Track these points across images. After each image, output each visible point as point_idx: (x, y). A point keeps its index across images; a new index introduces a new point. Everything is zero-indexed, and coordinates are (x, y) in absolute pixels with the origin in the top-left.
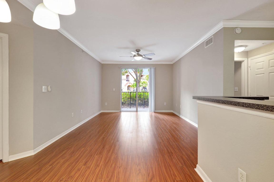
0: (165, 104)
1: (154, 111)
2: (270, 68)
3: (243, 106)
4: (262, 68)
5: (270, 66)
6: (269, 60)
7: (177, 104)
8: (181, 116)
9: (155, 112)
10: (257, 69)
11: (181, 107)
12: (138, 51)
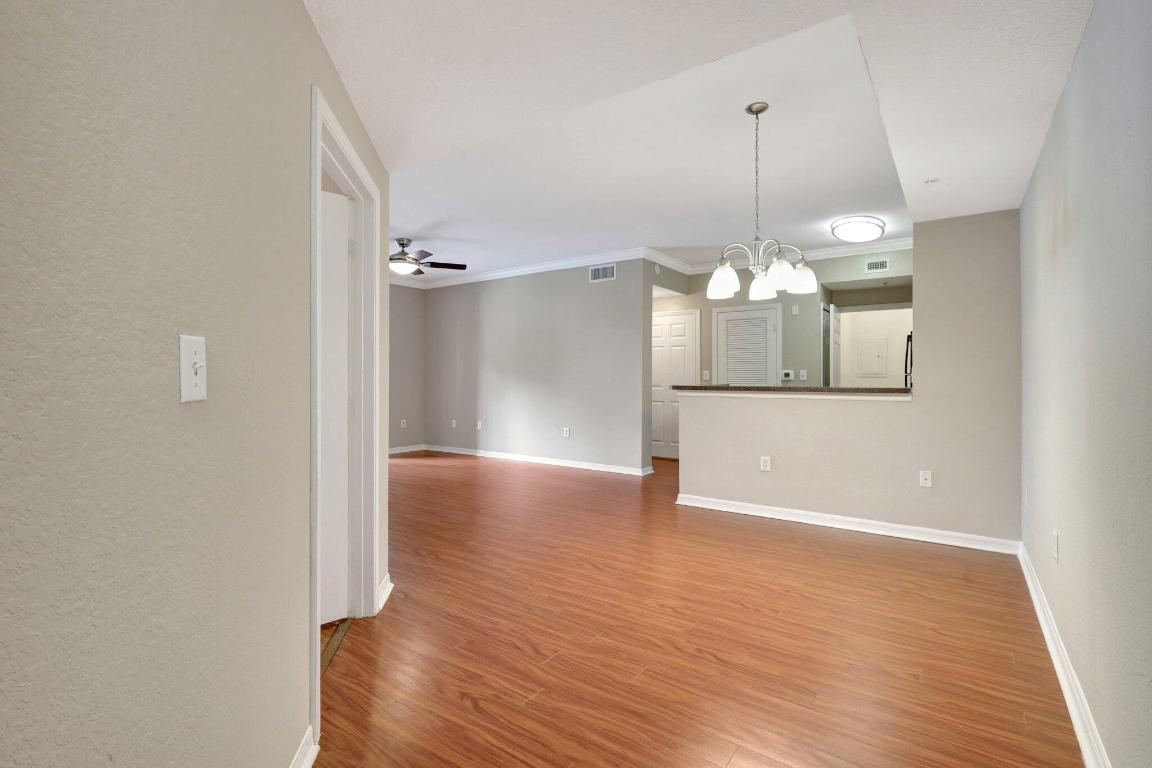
0: (402, 424)
2: (672, 338)
4: (661, 337)
5: (673, 334)
6: (671, 324)
7: (454, 422)
8: (481, 453)
11: (479, 427)
12: (404, 242)
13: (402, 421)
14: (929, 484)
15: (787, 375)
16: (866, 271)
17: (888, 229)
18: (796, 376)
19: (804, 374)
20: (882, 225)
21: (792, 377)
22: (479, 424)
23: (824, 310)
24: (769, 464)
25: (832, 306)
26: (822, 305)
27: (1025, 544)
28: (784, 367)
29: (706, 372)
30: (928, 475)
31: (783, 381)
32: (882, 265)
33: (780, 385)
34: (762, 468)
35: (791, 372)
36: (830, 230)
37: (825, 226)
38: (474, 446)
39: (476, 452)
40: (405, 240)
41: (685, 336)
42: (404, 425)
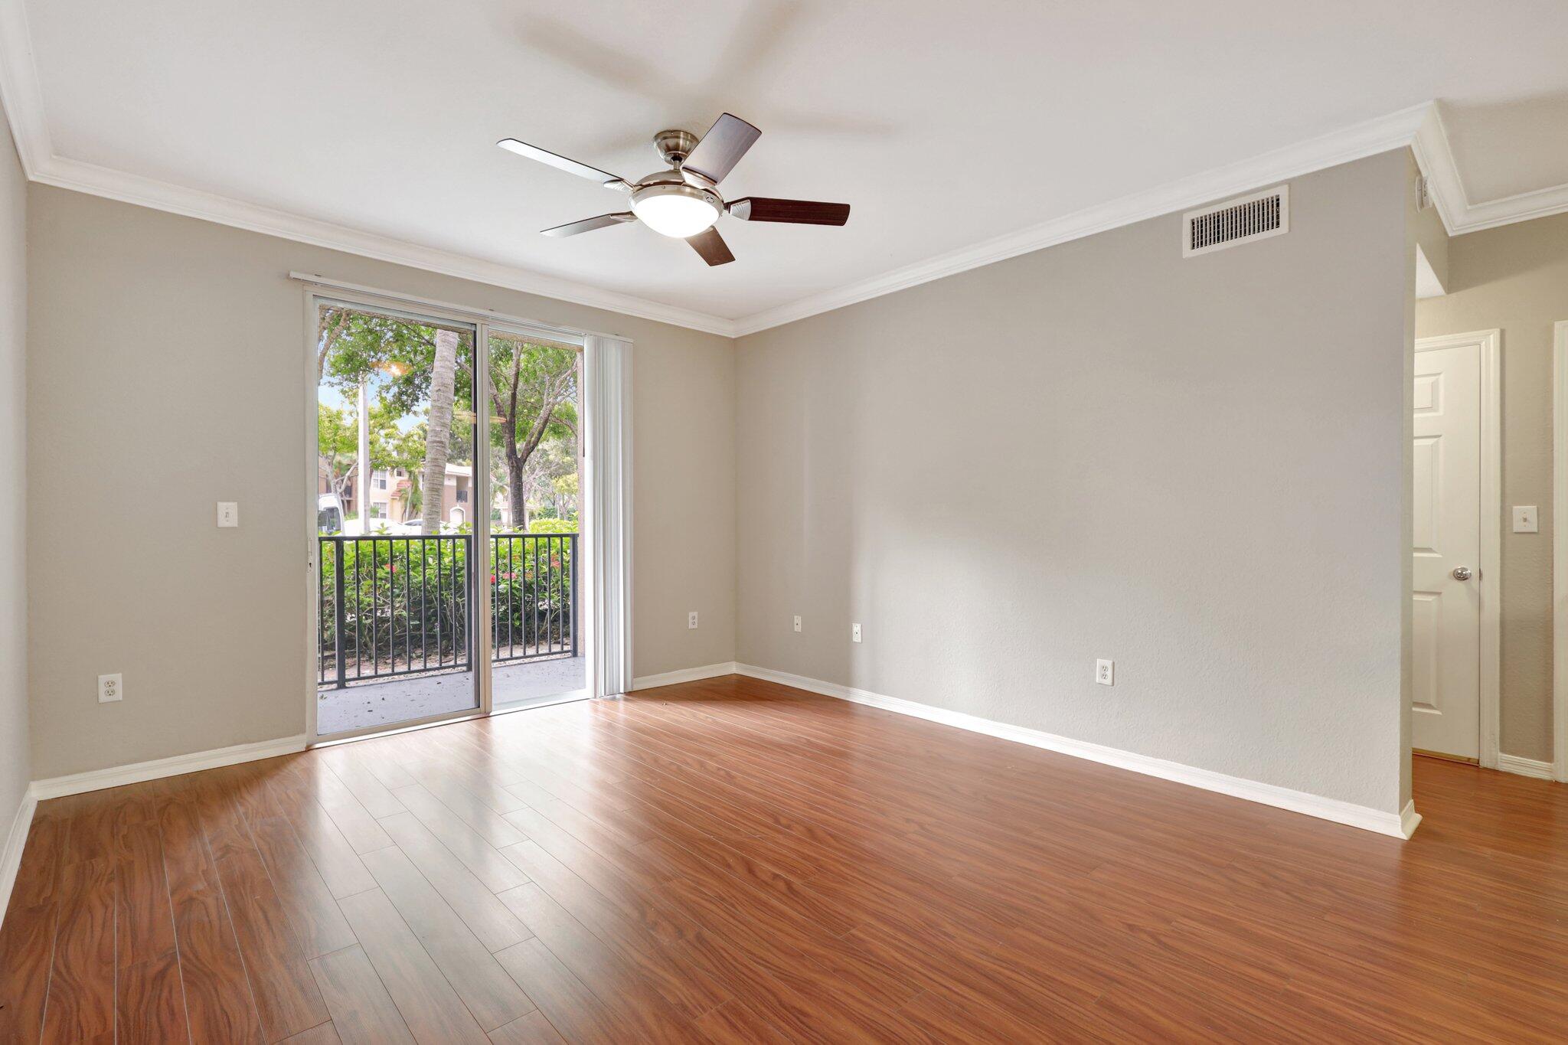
0: (691, 621)
1: (631, 691)
8: (861, 697)
11: (857, 638)
12: (681, 142)
13: (691, 614)
22: (857, 628)
38: (846, 678)
39: (848, 692)
40: (682, 135)
41: (1435, 411)
42: (694, 623)
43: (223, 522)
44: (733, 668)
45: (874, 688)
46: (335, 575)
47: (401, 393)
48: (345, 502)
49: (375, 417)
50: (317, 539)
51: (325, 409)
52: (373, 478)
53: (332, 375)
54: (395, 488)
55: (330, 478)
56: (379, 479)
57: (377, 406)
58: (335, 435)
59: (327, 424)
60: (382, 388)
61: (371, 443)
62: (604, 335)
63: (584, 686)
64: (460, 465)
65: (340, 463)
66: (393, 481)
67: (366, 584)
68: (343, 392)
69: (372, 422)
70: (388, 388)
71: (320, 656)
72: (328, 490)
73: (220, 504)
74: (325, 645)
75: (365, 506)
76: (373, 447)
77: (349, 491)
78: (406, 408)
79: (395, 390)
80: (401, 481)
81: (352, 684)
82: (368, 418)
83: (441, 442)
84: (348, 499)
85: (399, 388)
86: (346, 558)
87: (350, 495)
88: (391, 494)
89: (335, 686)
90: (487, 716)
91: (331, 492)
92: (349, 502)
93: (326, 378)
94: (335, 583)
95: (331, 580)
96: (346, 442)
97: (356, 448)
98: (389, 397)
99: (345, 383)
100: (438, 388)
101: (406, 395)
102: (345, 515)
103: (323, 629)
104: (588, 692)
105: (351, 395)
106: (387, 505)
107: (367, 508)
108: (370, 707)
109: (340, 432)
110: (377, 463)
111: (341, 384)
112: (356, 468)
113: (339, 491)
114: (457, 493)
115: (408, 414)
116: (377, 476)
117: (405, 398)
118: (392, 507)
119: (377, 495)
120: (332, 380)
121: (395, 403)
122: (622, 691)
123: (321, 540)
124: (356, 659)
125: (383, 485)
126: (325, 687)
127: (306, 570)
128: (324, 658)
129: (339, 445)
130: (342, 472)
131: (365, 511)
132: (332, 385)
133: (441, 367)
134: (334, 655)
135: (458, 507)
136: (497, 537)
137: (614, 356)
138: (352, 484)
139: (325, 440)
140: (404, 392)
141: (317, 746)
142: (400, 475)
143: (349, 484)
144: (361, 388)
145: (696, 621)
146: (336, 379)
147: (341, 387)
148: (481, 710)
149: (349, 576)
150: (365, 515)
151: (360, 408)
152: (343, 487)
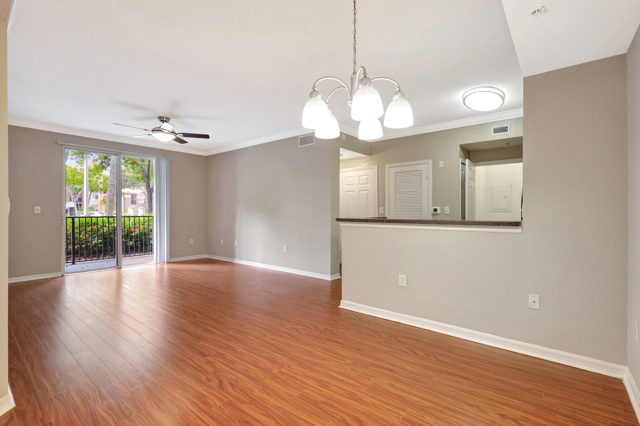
0: (191, 241)
1: (168, 261)
2: (360, 186)
3: (408, 223)
4: (352, 185)
5: (360, 183)
6: (359, 176)
7: (222, 240)
8: (237, 261)
9: (168, 263)
10: (347, 185)
11: (236, 245)
12: (164, 119)
13: (191, 240)
14: (537, 306)
15: (435, 210)
16: (492, 134)
17: (508, 99)
18: (442, 210)
19: (447, 209)
20: (502, 94)
21: (439, 211)
22: (236, 241)
23: (462, 163)
24: (405, 282)
25: (467, 161)
26: (460, 160)
27: (631, 370)
28: (433, 205)
29: (381, 208)
30: (537, 298)
31: (433, 215)
32: (504, 129)
33: (430, 218)
34: (400, 284)
35: (439, 208)
36: (462, 100)
37: (458, 97)
38: (233, 257)
39: (234, 260)
40: (165, 118)
41: (368, 184)
42: (192, 242)
43: (36, 212)
44: (206, 256)
45: (240, 258)
46: (71, 230)
47: (102, 162)
48: (79, 205)
49: (91, 171)
50: (65, 218)
51: (70, 168)
52: (92, 194)
53: (72, 155)
54: (102, 199)
55: (71, 195)
56: (95, 195)
57: (92, 167)
58: (74, 178)
59: (70, 173)
60: (94, 160)
61: (90, 181)
62: (159, 157)
63: (153, 261)
64: (133, 189)
65: (76, 188)
66: (101, 196)
67: (83, 233)
68: (77, 162)
69: (90, 173)
70: (97, 160)
71: (66, 257)
72: (71, 200)
73: (35, 207)
74: (68, 253)
75: (87, 206)
76: (91, 183)
77: (80, 200)
78: (104, 168)
79: (100, 161)
80: (105, 195)
81: (77, 263)
82: (88, 171)
83: (114, 185)
84: (81, 203)
85: (101, 160)
86: (75, 224)
87: (81, 201)
88: (100, 201)
89: (71, 263)
90: (120, 268)
91: (71, 201)
92: (80, 205)
93: (69, 157)
94: (72, 232)
95: (70, 231)
96: (78, 181)
97: (83, 183)
98: (98, 163)
99: (78, 158)
100: (112, 166)
101: (105, 163)
102: (78, 210)
103: (67, 248)
104: (155, 262)
105: (81, 163)
106: (99, 206)
107: (88, 207)
108: (83, 268)
109: (76, 177)
110: (93, 189)
111: (76, 159)
112: (83, 191)
113: (75, 200)
114: (132, 201)
115: (105, 170)
116: (94, 194)
117: (104, 164)
118: (101, 206)
119: (93, 201)
120: (72, 157)
121: (100, 166)
122: (166, 262)
123: (66, 218)
124: (79, 258)
125: (97, 197)
126: (68, 264)
127: (62, 226)
128: (67, 258)
129: (75, 182)
130: (77, 192)
131: (87, 208)
132: (72, 159)
133: (114, 158)
134: (71, 257)
135: (132, 207)
136: (124, 217)
137: (164, 164)
138: (82, 197)
139: (69, 180)
140: (103, 162)
141: (65, 275)
142: (105, 193)
143: (80, 197)
144: (85, 160)
145: (193, 242)
146: (74, 157)
147: (76, 160)
148: (118, 266)
149: (77, 231)
150: (87, 210)
151: (85, 167)
152: (77, 198)
